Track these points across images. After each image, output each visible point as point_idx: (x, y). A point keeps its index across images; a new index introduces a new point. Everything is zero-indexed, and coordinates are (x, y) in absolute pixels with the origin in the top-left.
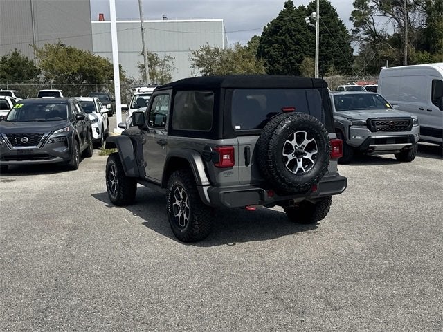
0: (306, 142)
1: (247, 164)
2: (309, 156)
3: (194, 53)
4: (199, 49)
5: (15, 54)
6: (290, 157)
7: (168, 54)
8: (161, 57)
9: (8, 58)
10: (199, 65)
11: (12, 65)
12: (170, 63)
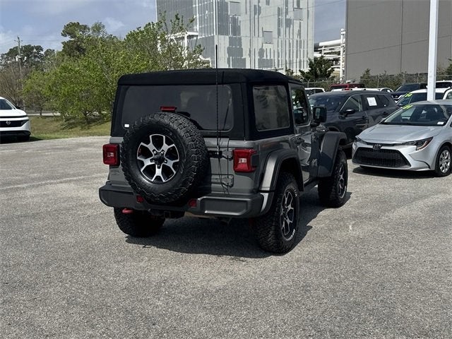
0: (165, 147)
2: (170, 163)
6: (147, 162)
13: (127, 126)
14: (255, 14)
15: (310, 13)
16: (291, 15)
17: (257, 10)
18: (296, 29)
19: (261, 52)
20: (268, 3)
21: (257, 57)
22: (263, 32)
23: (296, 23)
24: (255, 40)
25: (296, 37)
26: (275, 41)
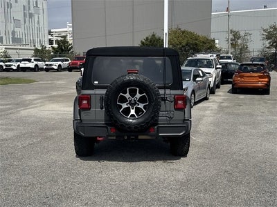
0: (138, 96)
1: (102, 108)
2: (141, 106)
3: (264, 30)
4: (268, 27)
5: (154, 35)
6: (124, 106)
7: (247, 32)
8: (242, 34)
9: (150, 38)
10: (268, 38)
11: (151, 41)
12: (249, 38)
13: (96, 82)
14: (8, 8)
15: (45, 10)
16: (32, 11)
17: (9, 6)
18: (36, 20)
19: (13, 33)
20: (16, 2)
21: (11, 36)
22: (14, 20)
23: (36, 16)
24: (9, 24)
25: (36, 25)
26: (23, 26)
